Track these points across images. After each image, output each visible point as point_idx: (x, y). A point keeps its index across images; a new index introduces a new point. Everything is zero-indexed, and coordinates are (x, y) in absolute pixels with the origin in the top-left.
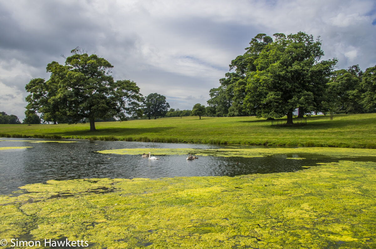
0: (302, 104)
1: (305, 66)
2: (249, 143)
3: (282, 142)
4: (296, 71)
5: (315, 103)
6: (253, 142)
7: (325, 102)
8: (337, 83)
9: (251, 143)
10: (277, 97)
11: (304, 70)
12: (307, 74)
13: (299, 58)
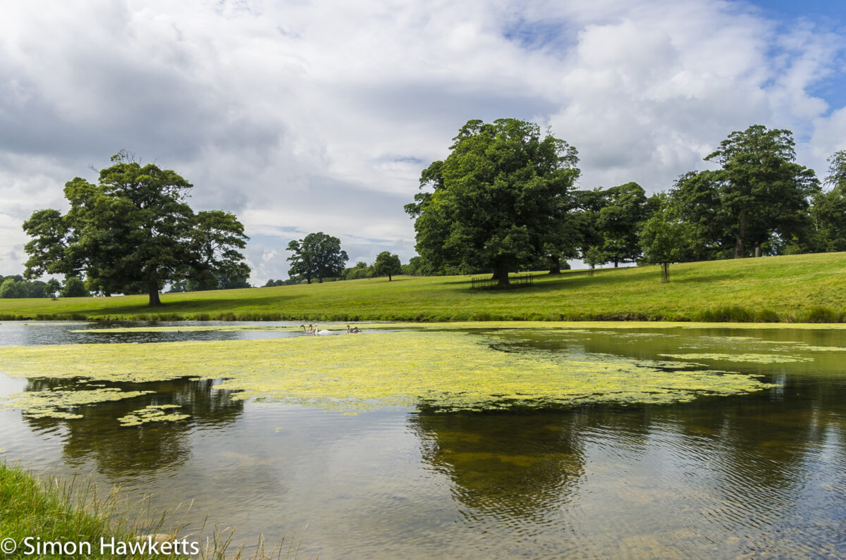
0: (507, 248)
1: (518, 180)
2: (393, 317)
4: (500, 190)
5: (532, 247)
6: (400, 316)
7: (551, 244)
8: (619, 208)
9: (396, 317)
10: (465, 236)
11: (515, 188)
12: (519, 196)
13: (508, 167)
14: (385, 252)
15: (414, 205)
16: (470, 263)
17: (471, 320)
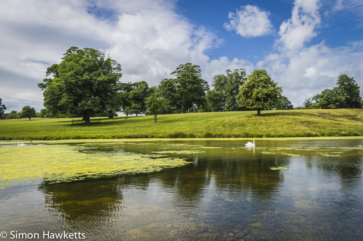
0: (89, 106)
1: (94, 76)
2: (31, 138)
3: (58, 136)
4: (86, 80)
5: (101, 106)
6: (34, 137)
7: (109, 105)
9: (32, 138)
10: (69, 100)
11: (93, 80)
12: (95, 83)
13: (90, 70)
14: (27, 106)
15: (43, 84)
16: (71, 113)
17: (72, 139)
